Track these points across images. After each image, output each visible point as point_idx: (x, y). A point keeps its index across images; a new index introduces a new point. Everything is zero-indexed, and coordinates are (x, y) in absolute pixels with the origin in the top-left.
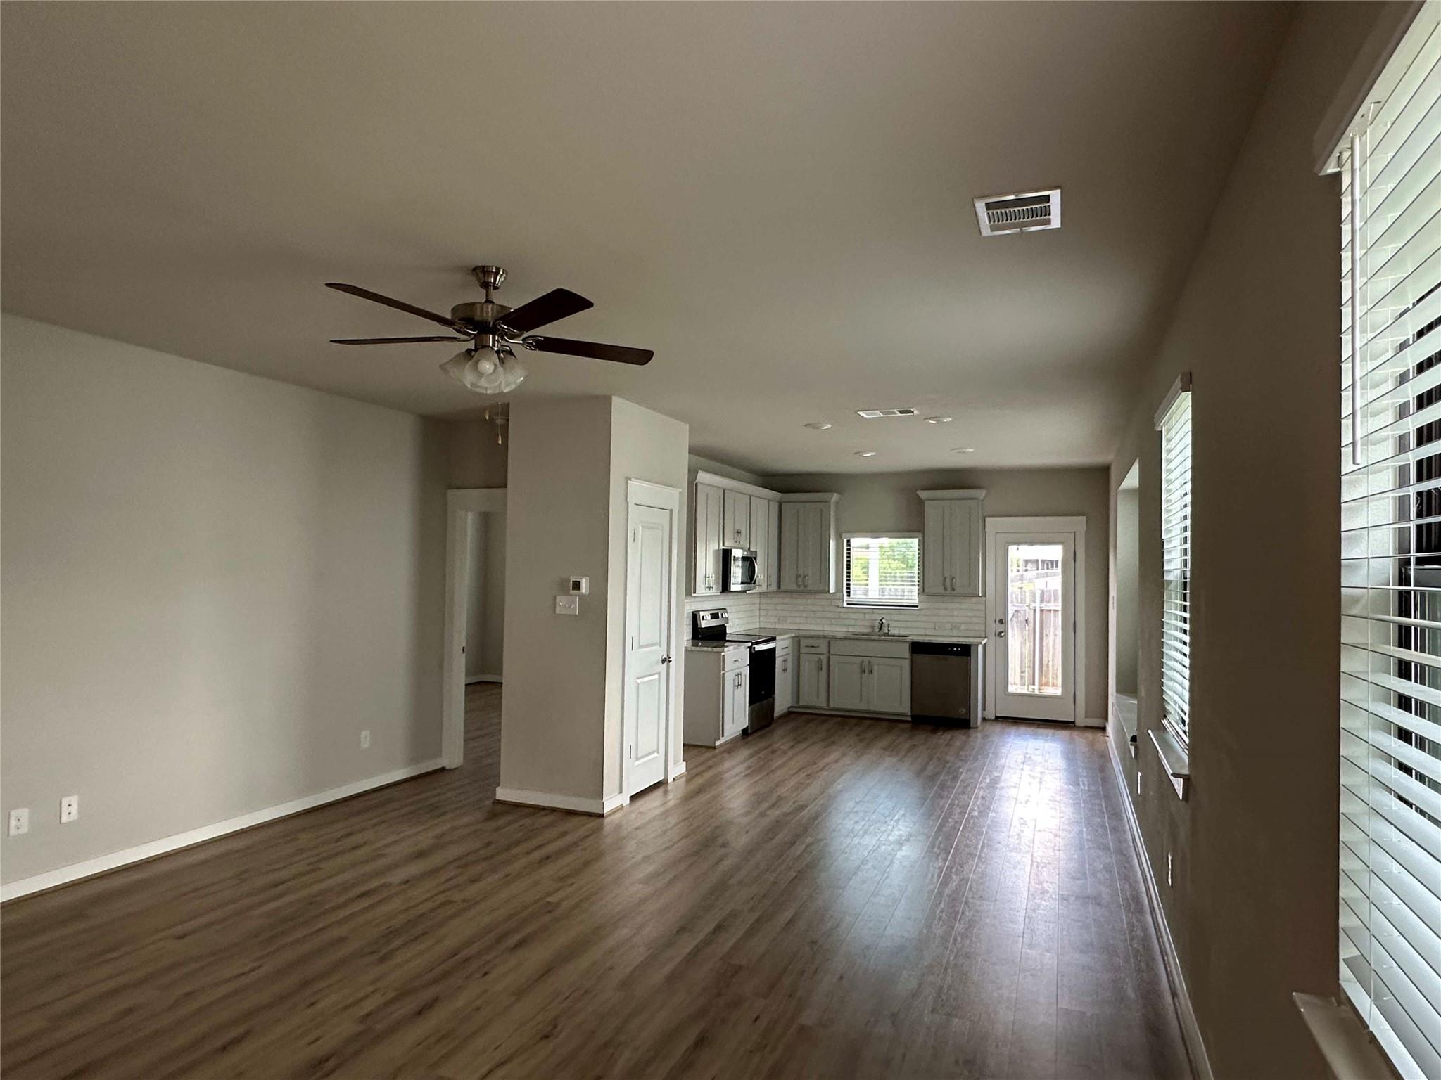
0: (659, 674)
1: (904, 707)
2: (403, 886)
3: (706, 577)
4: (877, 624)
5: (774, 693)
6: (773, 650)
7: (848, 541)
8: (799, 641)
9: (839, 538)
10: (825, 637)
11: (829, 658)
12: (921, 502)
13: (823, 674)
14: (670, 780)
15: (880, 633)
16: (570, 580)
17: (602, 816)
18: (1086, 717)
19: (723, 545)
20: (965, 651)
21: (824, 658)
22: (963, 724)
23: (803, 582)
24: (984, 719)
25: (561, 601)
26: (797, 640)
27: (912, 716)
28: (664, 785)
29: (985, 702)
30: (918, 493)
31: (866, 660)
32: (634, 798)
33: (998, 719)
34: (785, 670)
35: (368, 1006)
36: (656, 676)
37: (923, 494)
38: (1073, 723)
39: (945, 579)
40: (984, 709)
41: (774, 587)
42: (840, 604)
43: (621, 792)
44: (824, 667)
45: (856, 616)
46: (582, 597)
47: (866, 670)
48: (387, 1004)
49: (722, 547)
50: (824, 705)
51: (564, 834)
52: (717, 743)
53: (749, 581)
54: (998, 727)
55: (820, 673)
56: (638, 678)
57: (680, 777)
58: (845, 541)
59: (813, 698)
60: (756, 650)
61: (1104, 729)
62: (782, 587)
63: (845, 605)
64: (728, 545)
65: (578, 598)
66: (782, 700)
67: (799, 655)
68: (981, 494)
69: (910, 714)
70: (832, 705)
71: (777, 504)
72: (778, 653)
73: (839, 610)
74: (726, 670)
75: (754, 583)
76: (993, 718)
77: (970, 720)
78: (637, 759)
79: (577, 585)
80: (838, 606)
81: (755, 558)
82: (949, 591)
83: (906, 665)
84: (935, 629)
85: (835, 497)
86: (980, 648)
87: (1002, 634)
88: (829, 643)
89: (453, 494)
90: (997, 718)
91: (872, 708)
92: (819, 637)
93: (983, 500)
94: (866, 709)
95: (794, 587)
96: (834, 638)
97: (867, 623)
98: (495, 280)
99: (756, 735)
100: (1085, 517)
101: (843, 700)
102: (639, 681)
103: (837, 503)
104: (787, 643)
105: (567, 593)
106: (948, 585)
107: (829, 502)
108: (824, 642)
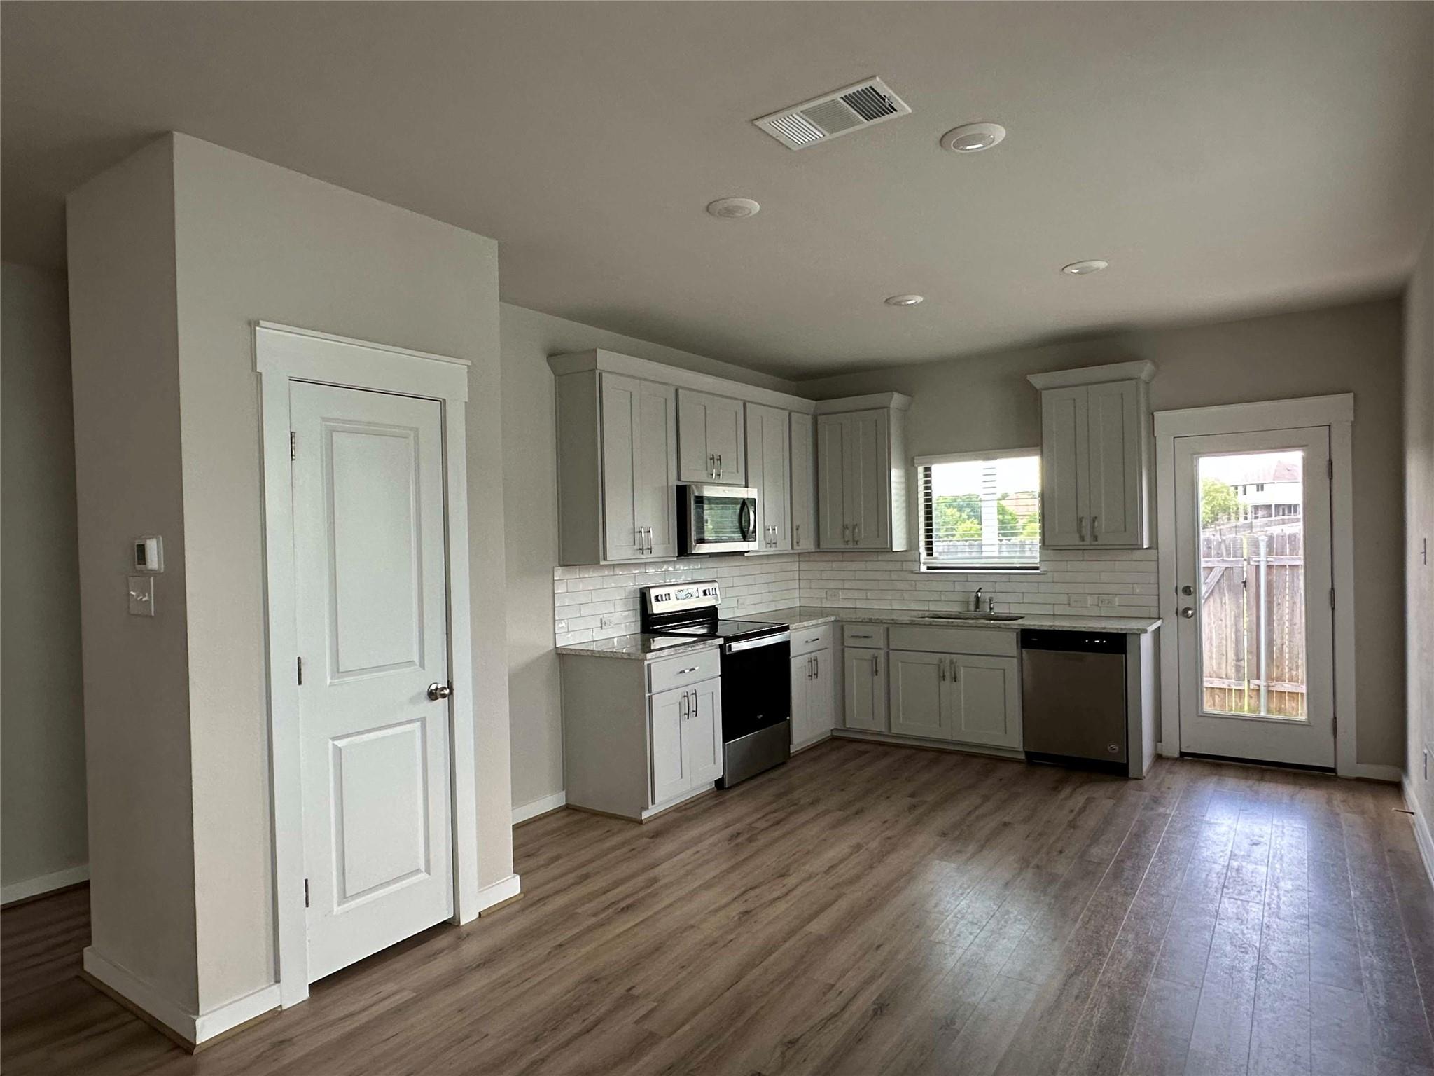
0: (417, 720)
1: (1011, 737)
3: (634, 532)
4: (972, 599)
5: (789, 713)
6: (785, 645)
7: (927, 470)
9: (909, 464)
10: (881, 622)
11: (888, 654)
12: (1036, 396)
13: (880, 679)
14: (465, 921)
15: (975, 614)
16: (135, 544)
17: (188, 1052)
18: (1357, 763)
19: (679, 478)
20: (1117, 643)
21: (881, 655)
22: (1115, 770)
23: (854, 535)
24: (1159, 758)
25: (134, 587)
26: (842, 627)
27: (1026, 752)
28: (443, 935)
29: (1160, 728)
30: (1030, 378)
31: (948, 658)
33: (1185, 758)
34: (813, 675)
36: (410, 727)
38: (1333, 770)
40: (1158, 737)
42: (914, 569)
43: (276, 981)
44: (882, 669)
45: (940, 587)
46: (157, 578)
47: (947, 674)
49: (674, 483)
50: (882, 728)
52: (645, 815)
55: (876, 678)
56: (337, 738)
57: (504, 905)
58: (921, 470)
59: (866, 718)
60: (738, 649)
61: (1397, 787)
62: (821, 547)
63: (924, 569)
64: (689, 478)
65: (152, 579)
66: (811, 723)
67: (843, 650)
68: (1145, 369)
69: (1021, 749)
70: (894, 731)
71: (806, 419)
72: (796, 649)
73: (912, 577)
74: (654, 691)
75: (753, 540)
76: (1176, 755)
77: (1127, 765)
79: (141, 555)
80: (912, 572)
82: (1088, 539)
83: (1013, 668)
84: (1069, 604)
85: (897, 400)
86: (1146, 642)
87: (1190, 612)
88: (888, 629)
90: (1183, 754)
91: (957, 738)
92: (873, 622)
93: (1147, 383)
94: (950, 738)
95: (839, 544)
96: (894, 623)
97: (959, 597)
99: (744, 786)
101: (912, 722)
102: (339, 743)
104: (816, 635)
105: (137, 572)
106: (1086, 532)
107: (888, 408)
108: (882, 629)
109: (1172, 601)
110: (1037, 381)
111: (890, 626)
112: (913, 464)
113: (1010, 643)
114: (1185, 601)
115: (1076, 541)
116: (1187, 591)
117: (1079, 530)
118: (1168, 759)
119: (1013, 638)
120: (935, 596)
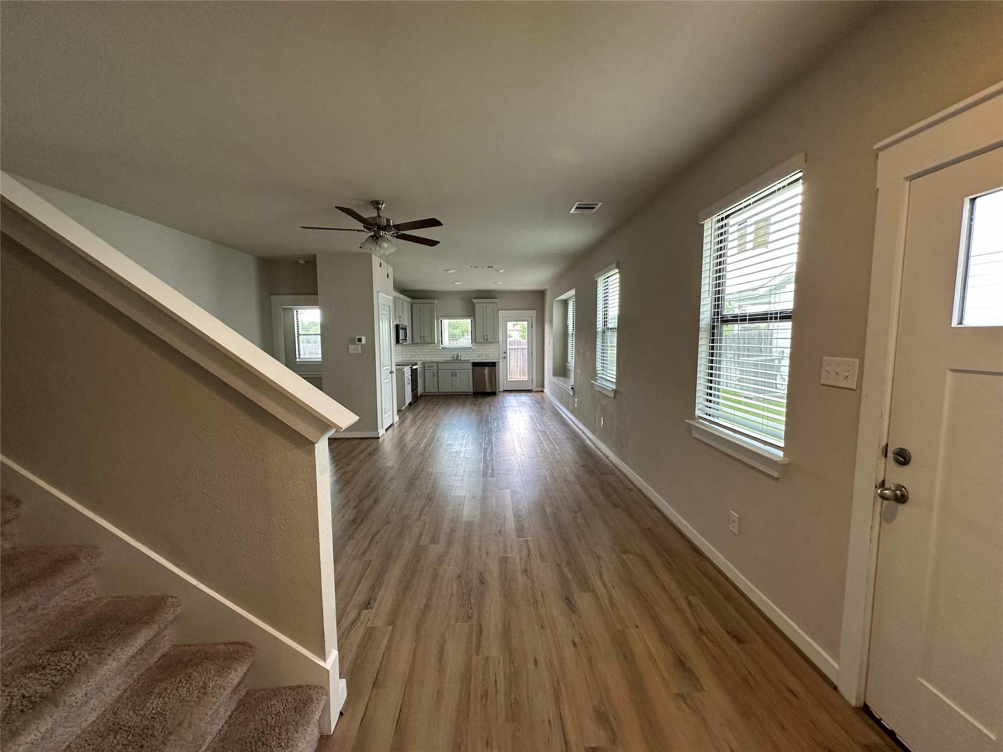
0: (389, 378)
1: (470, 389)
4: (456, 356)
5: (418, 387)
6: (417, 368)
7: (441, 321)
10: (436, 362)
11: (438, 371)
12: (474, 304)
13: (435, 378)
14: (395, 423)
15: (457, 360)
16: (356, 337)
17: (379, 438)
18: (536, 387)
21: (435, 371)
22: (493, 394)
23: (424, 339)
25: (352, 347)
26: (424, 364)
27: (473, 392)
28: (393, 426)
29: (502, 385)
30: (473, 300)
31: (454, 370)
32: (386, 430)
34: (420, 377)
38: (532, 390)
39: (484, 336)
40: (501, 387)
41: (411, 342)
43: (383, 428)
44: (436, 375)
45: (447, 353)
46: (362, 345)
47: (454, 375)
49: (395, 324)
50: (436, 391)
52: (405, 408)
53: (405, 339)
54: (506, 394)
56: (384, 380)
57: (397, 421)
59: (431, 388)
60: (413, 368)
61: (543, 391)
62: (414, 341)
63: (441, 348)
64: (397, 322)
65: (360, 346)
66: (420, 391)
67: (425, 371)
68: (497, 301)
70: (440, 391)
71: (410, 304)
72: (418, 370)
73: (440, 351)
74: (405, 377)
75: (407, 340)
77: (498, 392)
78: (386, 414)
79: (360, 340)
80: (438, 349)
81: (407, 329)
82: (486, 341)
83: (471, 371)
84: (481, 356)
85: (437, 301)
86: (500, 364)
87: (506, 358)
88: (438, 365)
89: (274, 298)
90: (504, 390)
91: (457, 391)
92: (433, 362)
93: (498, 303)
94: (455, 391)
95: (419, 341)
96: (440, 362)
97: (451, 356)
99: (414, 404)
100: (535, 311)
101: (445, 388)
103: (436, 304)
104: (421, 366)
105: (354, 344)
106: (485, 339)
107: (434, 303)
108: (436, 364)
109: (502, 355)
110: (474, 301)
111: (438, 363)
112: (438, 319)
113: (470, 366)
114: (505, 355)
115: (483, 341)
116: (505, 353)
117: (484, 338)
118: (501, 392)
119: (471, 364)
120: (445, 356)
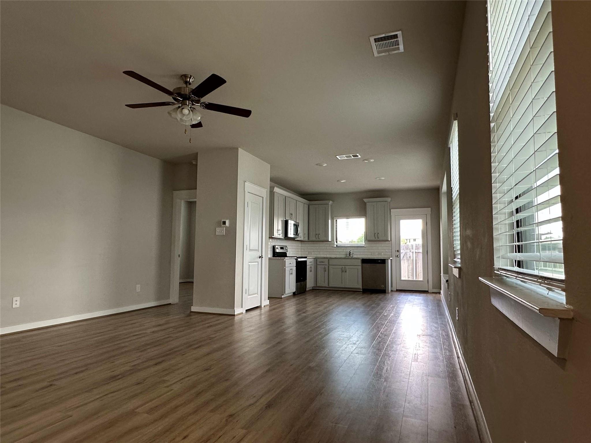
0: (258, 262)
1: (360, 286)
2: (152, 333)
3: (278, 230)
4: (348, 253)
5: (306, 280)
6: (306, 262)
7: (336, 220)
8: (317, 260)
9: (332, 219)
10: (327, 258)
11: (329, 267)
12: (365, 204)
13: (327, 273)
14: (263, 306)
15: (349, 256)
16: (221, 221)
17: (234, 315)
18: (433, 289)
19: (285, 219)
20: (383, 262)
21: (327, 267)
22: (383, 292)
23: (318, 236)
24: (392, 291)
25: (218, 230)
26: (316, 259)
27: (363, 289)
28: (260, 308)
29: (391, 283)
31: (343, 266)
32: (247, 311)
33: (397, 290)
34: (311, 271)
35: (135, 363)
36: (257, 263)
37: (365, 200)
38: (428, 291)
39: (375, 234)
40: (392, 286)
41: (306, 239)
42: (333, 246)
43: (242, 307)
44: (327, 270)
45: (340, 250)
46: (226, 227)
47: (344, 271)
48: (143, 362)
49: (284, 219)
50: (327, 286)
51: (218, 320)
52: (283, 297)
53: (296, 234)
54: (397, 293)
55: (325, 272)
56: (249, 262)
57: (267, 305)
58: (335, 220)
59: (322, 283)
60: (298, 260)
61: (440, 293)
62: (309, 239)
63: (335, 246)
64: (287, 219)
65: (225, 228)
66: (310, 283)
67: (317, 266)
68: (389, 199)
69: (362, 288)
70: (330, 286)
71: (307, 206)
72: (308, 263)
73: (333, 248)
74: (286, 266)
75: (298, 235)
76: (396, 290)
77: (386, 290)
78: (249, 295)
79: (224, 223)
80: (333, 247)
81: (298, 225)
82: (377, 238)
83: (360, 268)
84: (371, 255)
85: (331, 202)
86: (389, 261)
87: (399, 256)
88: (329, 260)
89: (176, 193)
91: (346, 286)
93: (390, 202)
94: (344, 287)
95: (314, 239)
96: (331, 258)
97: (344, 253)
98: (190, 80)
99: (298, 295)
100: (430, 208)
101: (334, 284)
102: (250, 264)
103: (331, 205)
104: (312, 260)
105: (221, 226)
107: (328, 204)
108: (327, 260)
109: (395, 254)
113: (360, 263)
114: (397, 253)
115: (374, 239)
116: (398, 251)
117: (375, 236)
118: (394, 291)
119: (360, 261)
120: (338, 253)
